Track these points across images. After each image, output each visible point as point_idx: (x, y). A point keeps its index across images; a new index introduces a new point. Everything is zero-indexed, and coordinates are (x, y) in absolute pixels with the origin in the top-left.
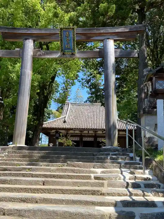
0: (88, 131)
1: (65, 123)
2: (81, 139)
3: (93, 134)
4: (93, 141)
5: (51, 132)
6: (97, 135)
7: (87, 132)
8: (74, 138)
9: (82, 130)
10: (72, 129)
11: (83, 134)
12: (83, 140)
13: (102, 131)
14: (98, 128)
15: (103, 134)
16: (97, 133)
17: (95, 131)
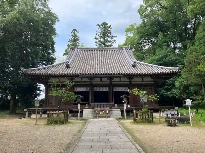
0: (101, 78)
1: (68, 68)
2: (92, 89)
3: (106, 82)
4: (107, 92)
5: (48, 81)
6: (113, 83)
7: (99, 79)
9: (91, 77)
10: (77, 76)
11: (94, 83)
12: (95, 90)
13: (120, 78)
14: (114, 72)
15: (120, 81)
16: (113, 80)
17: (110, 77)
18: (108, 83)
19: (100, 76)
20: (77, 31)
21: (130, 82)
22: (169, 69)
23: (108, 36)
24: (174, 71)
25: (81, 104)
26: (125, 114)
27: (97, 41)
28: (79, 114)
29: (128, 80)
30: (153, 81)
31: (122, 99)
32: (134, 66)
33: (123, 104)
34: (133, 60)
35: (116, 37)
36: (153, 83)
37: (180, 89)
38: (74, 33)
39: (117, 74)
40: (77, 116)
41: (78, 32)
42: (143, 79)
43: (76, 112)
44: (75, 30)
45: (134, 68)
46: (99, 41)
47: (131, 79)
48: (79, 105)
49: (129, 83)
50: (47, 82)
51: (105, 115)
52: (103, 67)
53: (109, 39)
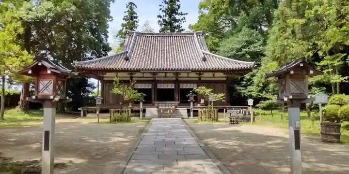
0: (166, 73)
1: (127, 61)
2: (155, 86)
3: (172, 77)
4: (173, 89)
6: (179, 79)
7: (163, 75)
8: (144, 85)
9: (155, 72)
10: (138, 71)
11: (157, 79)
12: (158, 87)
13: (188, 73)
14: (180, 67)
15: (188, 77)
16: (179, 76)
17: (177, 72)
18: (174, 79)
19: (165, 71)
20: (134, 5)
21: (200, 78)
22: (243, 64)
23: (176, 14)
24: (249, 66)
25: (143, 103)
26: (192, 113)
27: (161, 20)
28: (141, 113)
29: (197, 76)
30: (225, 77)
31: (188, 98)
32: (204, 59)
33: (189, 103)
34: (204, 51)
35: (187, 14)
36: (225, 79)
37: (259, 86)
38: (131, 8)
39: (184, 70)
40: (139, 116)
41: (136, 6)
42: (214, 75)
43: (139, 112)
44: (131, 3)
45: (204, 61)
46: (164, 21)
47: (200, 74)
48: (141, 104)
49: (197, 79)
50: (103, 77)
51: (169, 115)
52: (168, 59)
53: (177, 17)
